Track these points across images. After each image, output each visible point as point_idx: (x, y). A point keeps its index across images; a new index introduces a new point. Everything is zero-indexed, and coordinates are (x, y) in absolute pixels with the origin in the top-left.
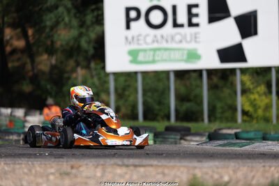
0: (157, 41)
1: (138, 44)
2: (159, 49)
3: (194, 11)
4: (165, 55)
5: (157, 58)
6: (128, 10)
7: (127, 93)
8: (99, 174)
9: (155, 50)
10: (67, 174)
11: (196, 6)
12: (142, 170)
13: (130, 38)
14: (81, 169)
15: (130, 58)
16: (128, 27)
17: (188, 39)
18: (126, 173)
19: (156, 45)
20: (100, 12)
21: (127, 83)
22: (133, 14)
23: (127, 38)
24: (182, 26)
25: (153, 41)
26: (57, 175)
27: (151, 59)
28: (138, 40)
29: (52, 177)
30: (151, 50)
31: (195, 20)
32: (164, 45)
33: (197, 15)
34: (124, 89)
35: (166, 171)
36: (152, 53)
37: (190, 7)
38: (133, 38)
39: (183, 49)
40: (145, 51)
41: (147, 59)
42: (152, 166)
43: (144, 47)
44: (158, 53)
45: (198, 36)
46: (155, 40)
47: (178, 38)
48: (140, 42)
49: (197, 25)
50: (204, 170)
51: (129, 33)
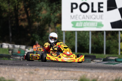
0: (85, 18)
1: (76, 19)
2: (85, 22)
3: (101, 5)
4: (88, 24)
5: (84, 25)
6: (72, 4)
7: (71, 40)
8: (46, 74)
9: (83, 22)
10: (32, 73)
11: (102, 3)
12: (65, 72)
13: (73, 16)
14: (39, 71)
15: (72, 25)
16: (72, 11)
17: (98, 18)
18: (58, 74)
19: (84, 20)
20: (60, 4)
21: (71, 36)
22: (74, 6)
23: (71, 16)
24: (96, 12)
25: (83, 18)
26: (28, 73)
27: (81, 26)
28: (76, 17)
29: (25, 74)
30: (81, 22)
31: (101, 9)
32: (88, 20)
33: (102, 7)
34: (70, 38)
35: (76, 73)
36: (82, 23)
37: (99, 4)
38: (74, 16)
39: (96, 22)
40: (79, 22)
41: (80, 26)
42: (70, 71)
43: (79, 20)
44: (84, 23)
45: (102, 16)
46: (84, 18)
47: (94, 17)
48: (77, 18)
49: (102, 11)
50: (92, 73)
51: (72, 14)
